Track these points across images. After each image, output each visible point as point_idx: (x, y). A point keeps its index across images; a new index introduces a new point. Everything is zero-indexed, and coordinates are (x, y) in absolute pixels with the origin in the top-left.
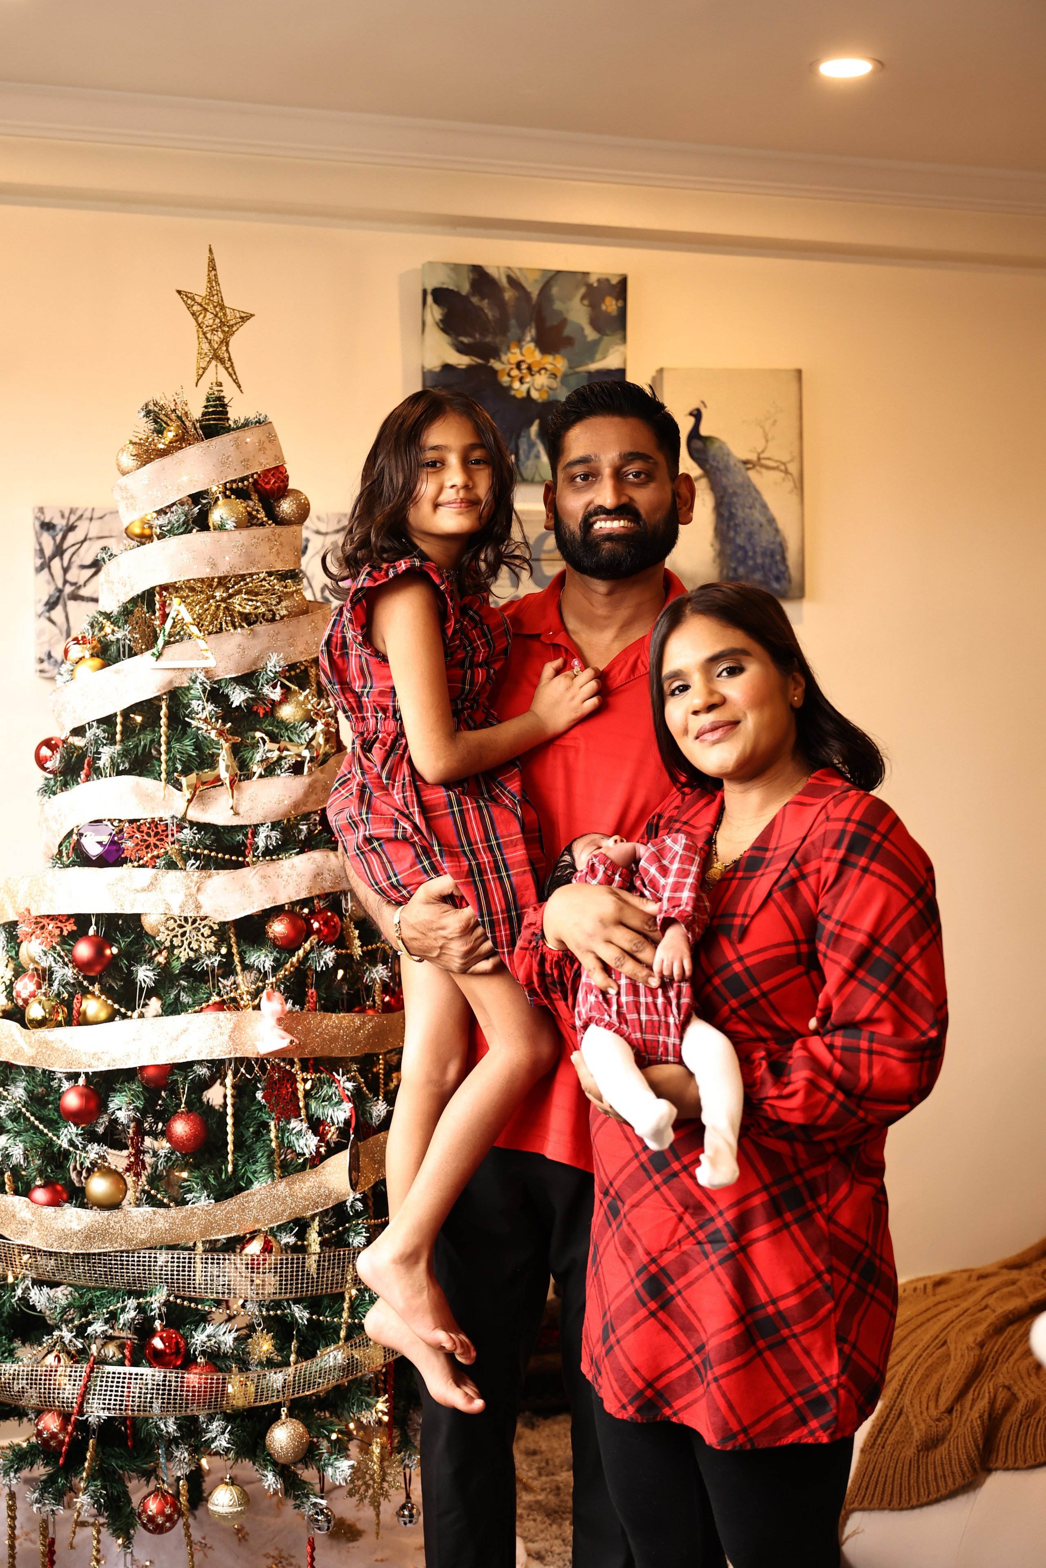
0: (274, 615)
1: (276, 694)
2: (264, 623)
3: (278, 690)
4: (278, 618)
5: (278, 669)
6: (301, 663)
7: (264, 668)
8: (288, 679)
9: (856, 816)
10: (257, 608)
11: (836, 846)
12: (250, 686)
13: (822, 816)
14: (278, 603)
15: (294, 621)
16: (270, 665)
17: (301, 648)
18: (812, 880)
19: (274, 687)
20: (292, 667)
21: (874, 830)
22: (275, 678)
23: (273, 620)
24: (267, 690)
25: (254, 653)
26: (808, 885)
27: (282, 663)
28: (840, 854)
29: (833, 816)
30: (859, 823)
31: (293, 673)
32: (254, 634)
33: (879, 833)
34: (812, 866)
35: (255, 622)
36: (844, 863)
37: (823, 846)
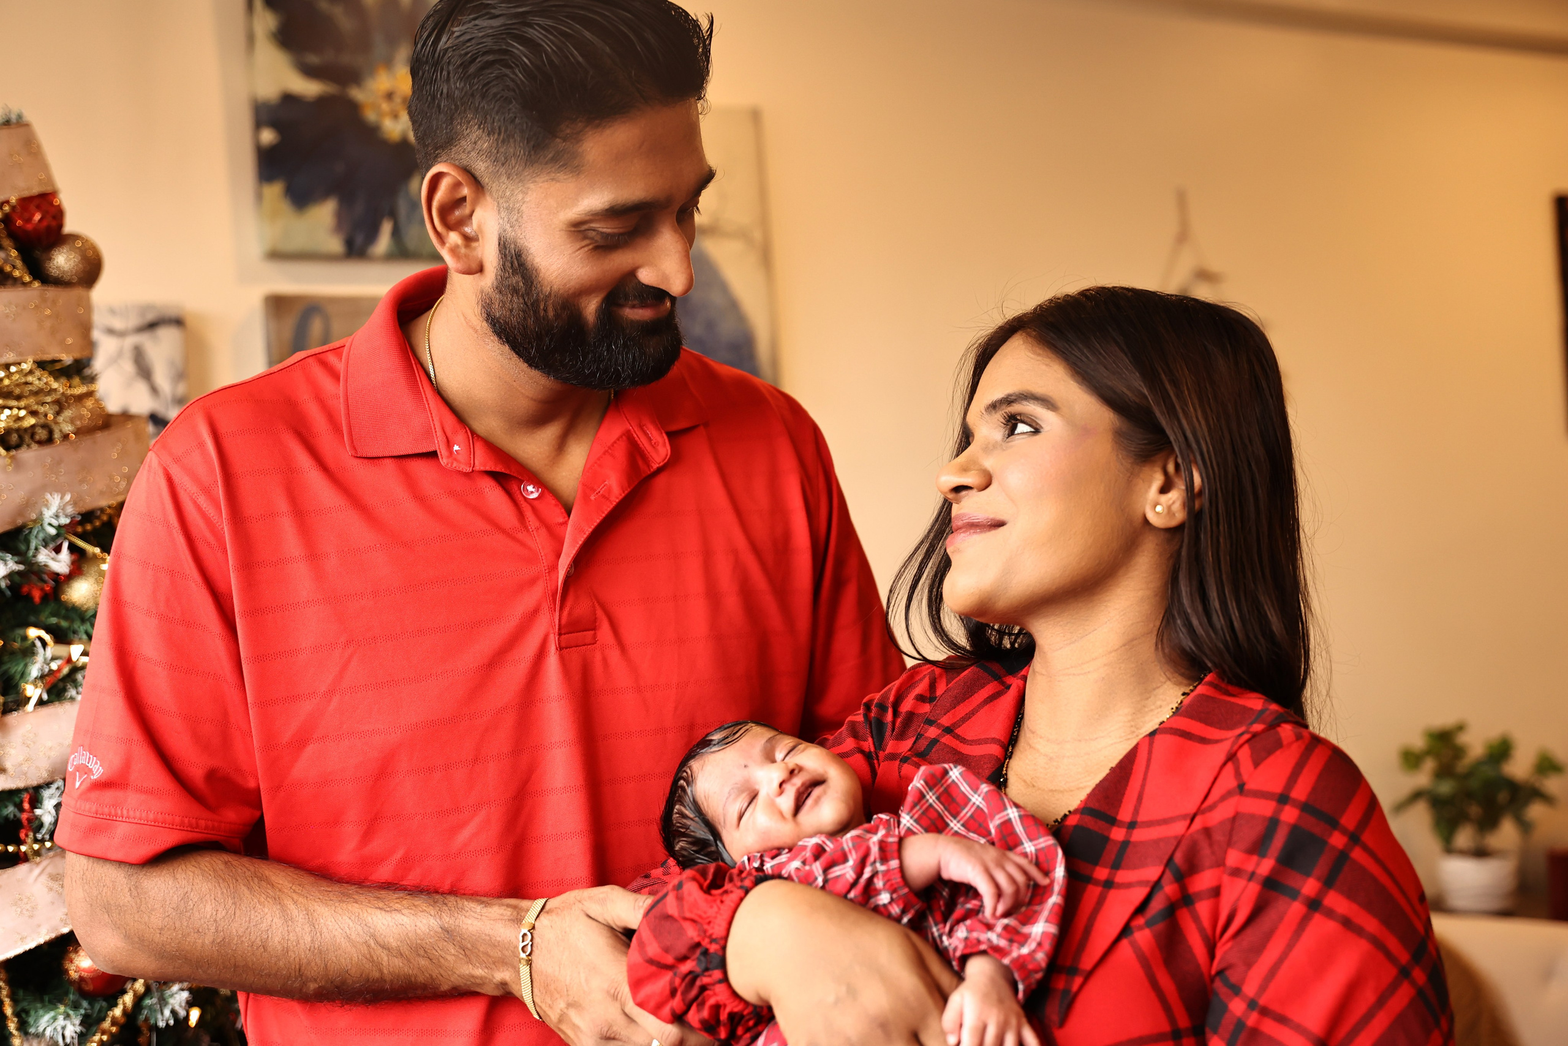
0: (51, 432)
1: (61, 563)
2: (34, 446)
3: (65, 555)
4: (57, 435)
5: (64, 521)
6: (102, 510)
7: (39, 520)
8: (83, 537)
9: (1300, 792)
10: (19, 419)
11: (1258, 848)
12: (15, 552)
13: (1228, 781)
14: (58, 413)
15: (87, 442)
16: (48, 515)
17: (101, 485)
18: (1203, 908)
19: (58, 550)
20: (88, 516)
21: (1333, 823)
22: (58, 535)
23: (50, 440)
24: (44, 557)
25: (19, 496)
26: (1196, 919)
27: (70, 510)
28: (1266, 866)
29: (1251, 785)
30: (1305, 807)
31: (89, 527)
32: (17, 464)
33: (1344, 831)
34: (1204, 881)
35: (17, 447)
36: (1272, 885)
37: (1229, 843)
